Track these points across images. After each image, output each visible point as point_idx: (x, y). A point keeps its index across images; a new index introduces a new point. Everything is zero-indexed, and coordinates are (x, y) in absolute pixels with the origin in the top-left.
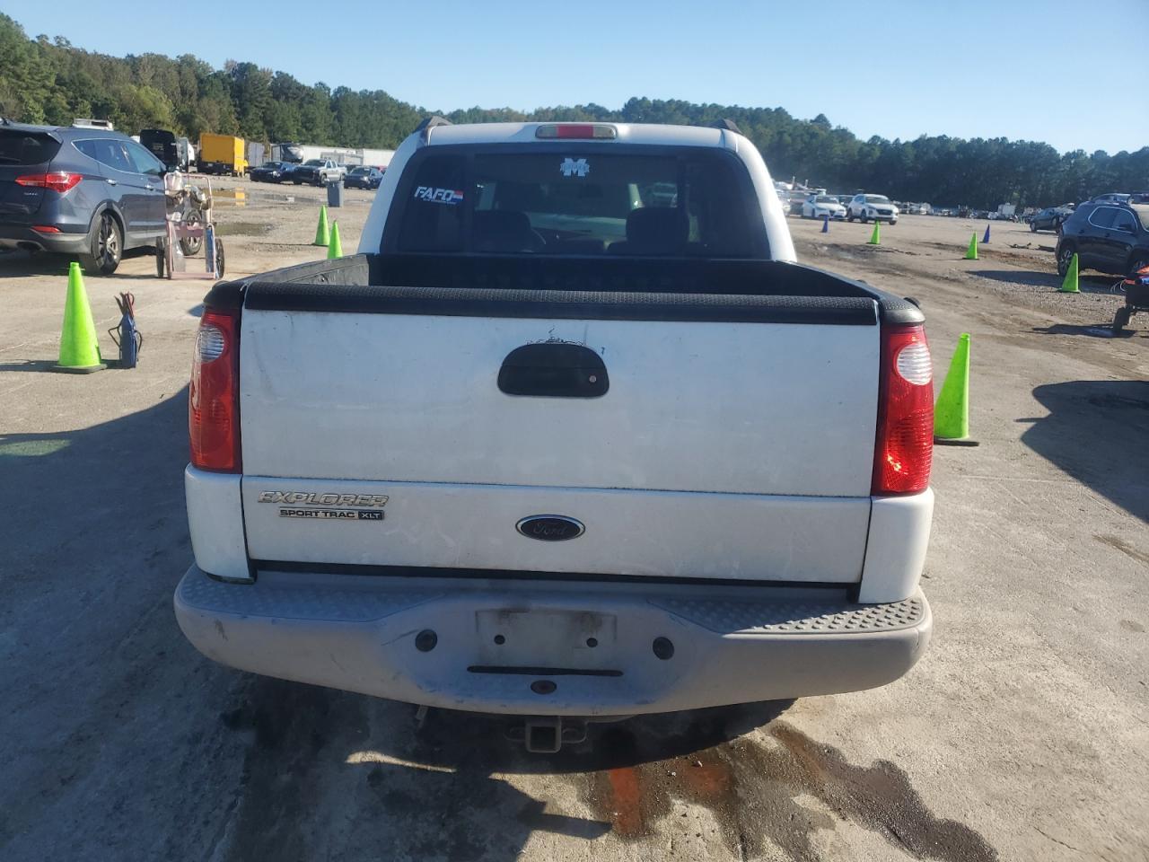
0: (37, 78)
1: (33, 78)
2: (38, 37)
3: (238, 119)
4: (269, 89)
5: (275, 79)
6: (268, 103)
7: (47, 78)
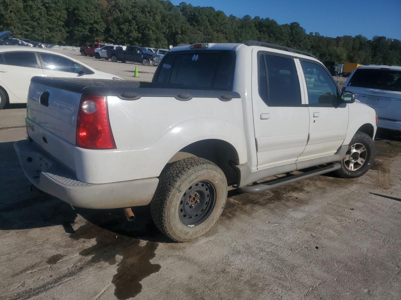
0: (305, 46)
1: (304, 46)
2: (310, 33)
3: (372, 58)
4: (389, 46)
5: (392, 42)
6: (387, 51)
7: (308, 46)
